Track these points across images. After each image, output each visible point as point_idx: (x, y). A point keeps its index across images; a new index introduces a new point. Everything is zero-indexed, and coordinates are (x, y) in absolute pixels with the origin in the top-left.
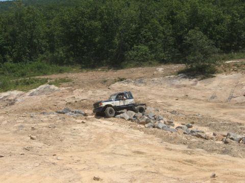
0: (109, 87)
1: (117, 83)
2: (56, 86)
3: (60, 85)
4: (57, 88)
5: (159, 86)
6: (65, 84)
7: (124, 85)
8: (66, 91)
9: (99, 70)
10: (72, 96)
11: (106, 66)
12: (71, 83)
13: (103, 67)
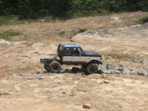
0: (72, 40)
1: (79, 35)
2: (6, 40)
3: (11, 38)
4: (8, 43)
5: (129, 36)
6: (15, 38)
7: (88, 36)
8: (22, 46)
9: (43, 20)
10: (34, 51)
11: (49, 16)
12: (22, 37)
13: (47, 18)
